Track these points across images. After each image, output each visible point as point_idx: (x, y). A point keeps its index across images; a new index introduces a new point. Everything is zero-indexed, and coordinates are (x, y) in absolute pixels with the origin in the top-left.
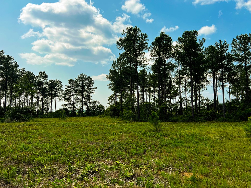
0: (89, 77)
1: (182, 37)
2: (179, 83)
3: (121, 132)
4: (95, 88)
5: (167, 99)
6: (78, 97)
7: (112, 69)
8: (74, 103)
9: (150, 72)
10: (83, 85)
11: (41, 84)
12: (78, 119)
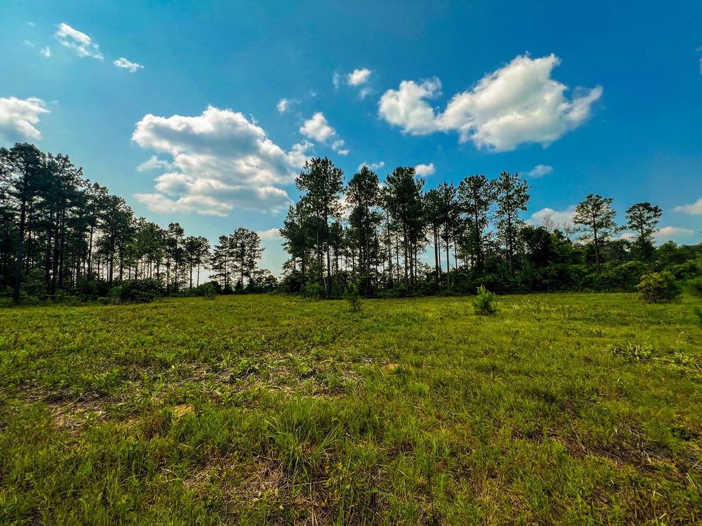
0: (252, 233)
1: (392, 175)
2: (388, 242)
3: (301, 315)
4: (263, 250)
5: (372, 267)
6: (235, 263)
7: (289, 221)
8: (229, 273)
9: (346, 225)
10: (243, 245)
11: (173, 243)
12: (235, 297)
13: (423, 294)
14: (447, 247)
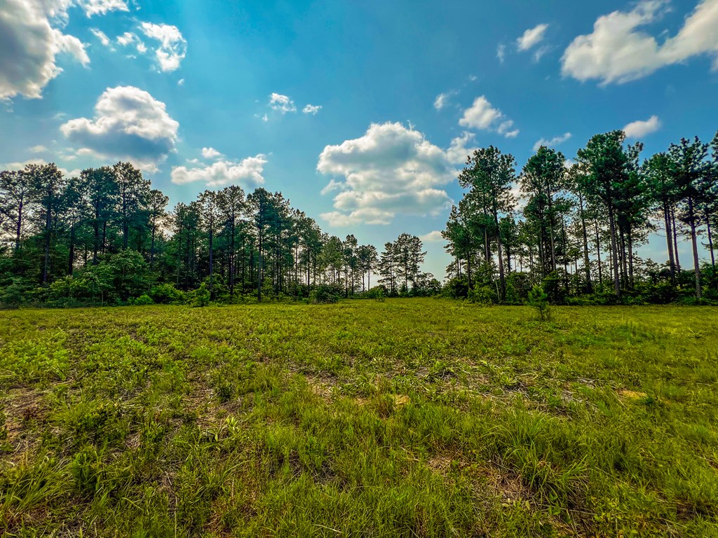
0: (414, 238)
1: (587, 148)
2: (583, 234)
3: (475, 321)
4: (425, 253)
5: (558, 266)
6: (400, 268)
7: (452, 221)
8: (394, 278)
9: (519, 219)
10: (406, 250)
11: (349, 252)
12: (402, 300)
13: (647, 301)
14: (693, 233)
